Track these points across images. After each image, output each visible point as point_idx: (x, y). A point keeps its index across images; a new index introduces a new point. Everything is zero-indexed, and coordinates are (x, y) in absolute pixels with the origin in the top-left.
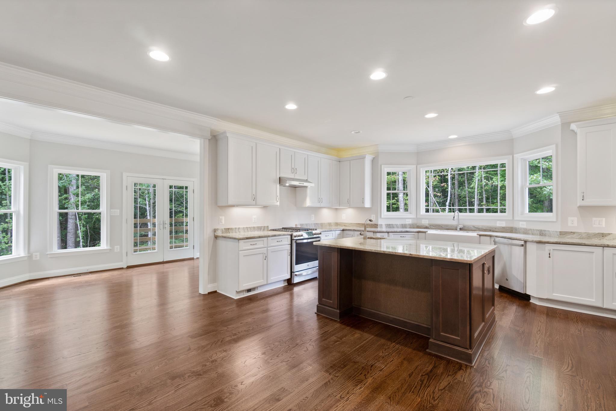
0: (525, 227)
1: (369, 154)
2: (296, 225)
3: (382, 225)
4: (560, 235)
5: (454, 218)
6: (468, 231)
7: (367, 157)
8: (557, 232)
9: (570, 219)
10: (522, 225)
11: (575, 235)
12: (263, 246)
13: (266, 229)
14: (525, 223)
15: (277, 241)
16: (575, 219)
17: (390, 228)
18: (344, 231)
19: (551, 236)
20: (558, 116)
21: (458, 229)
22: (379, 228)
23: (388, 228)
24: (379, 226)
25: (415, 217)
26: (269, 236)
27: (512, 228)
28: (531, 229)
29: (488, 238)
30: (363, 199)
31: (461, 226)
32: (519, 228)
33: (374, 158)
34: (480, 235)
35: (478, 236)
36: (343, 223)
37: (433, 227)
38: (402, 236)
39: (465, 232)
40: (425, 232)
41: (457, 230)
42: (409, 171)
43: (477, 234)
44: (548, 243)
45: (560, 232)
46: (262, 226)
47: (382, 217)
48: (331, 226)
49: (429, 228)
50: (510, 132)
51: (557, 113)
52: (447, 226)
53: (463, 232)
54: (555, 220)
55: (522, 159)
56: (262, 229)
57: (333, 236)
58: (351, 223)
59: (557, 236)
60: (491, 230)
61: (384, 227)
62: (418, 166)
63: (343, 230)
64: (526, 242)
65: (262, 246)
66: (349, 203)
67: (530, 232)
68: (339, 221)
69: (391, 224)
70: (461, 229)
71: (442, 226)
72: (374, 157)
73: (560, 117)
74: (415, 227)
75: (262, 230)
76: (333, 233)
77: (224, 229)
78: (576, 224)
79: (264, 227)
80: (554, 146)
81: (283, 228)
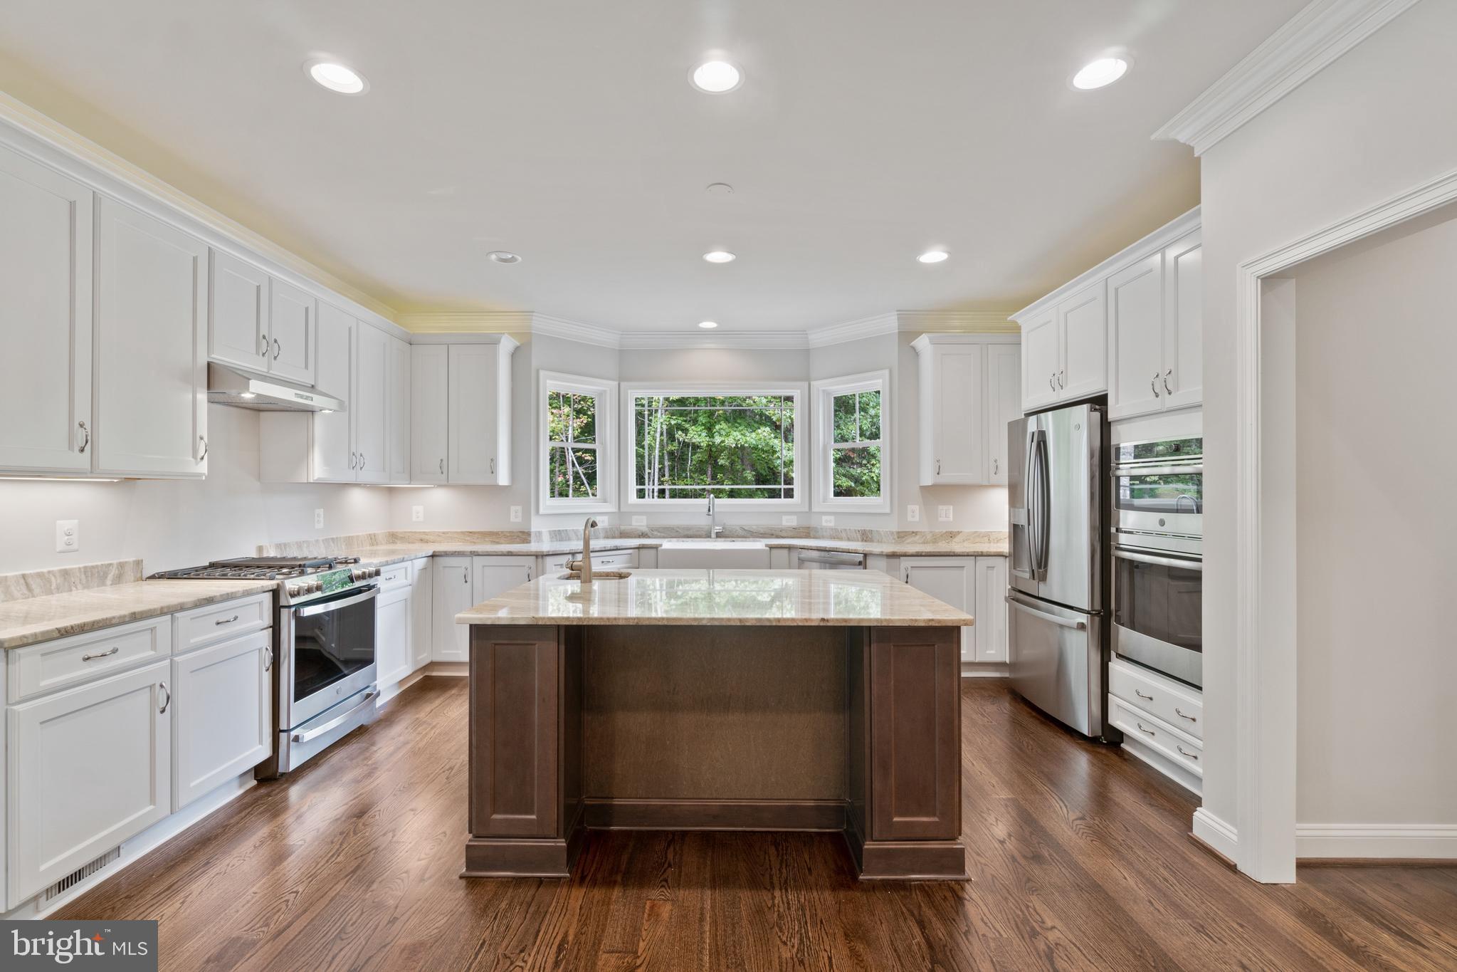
0: (832, 524)
1: (509, 334)
2: (260, 549)
3: (540, 533)
4: (898, 538)
5: (709, 510)
6: (733, 539)
7: (502, 341)
8: (892, 533)
9: (910, 507)
10: (828, 522)
13: (130, 575)
14: (832, 518)
15: (218, 623)
16: (916, 508)
17: (561, 540)
18: (435, 558)
19: (881, 542)
20: (896, 317)
21: (713, 535)
22: (535, 542)
23: (557, 541)
24: (533, 538)
25: (614, 509)
26: (182, 608)
27: (809, 528)
28: (845, 530)
29: (785, 552)
30: (492, 460)
31: (718, 529)
32: (821, 529)
33: (517, 349)
34: (771, 547)
35: (768, 548)
36: (415, 532)
37: (659, 532)
38: (605, 559)
39: (728, 541)
40: (656, 547)
41: (710, 537)
42: (601, 394)
43: (766, 546)
44: (905, 555)
45: (898, 533)
46: (111, 564)
47: (541, 511)
48: (377, 544)
49: (651, 536)
50: (807, 334)
51: (897, 311)
52: (688, 529)
53: (725, 541)
54: (888, 511)
55: (824, 391)
56: (110, 577)
57: (406, 578)
58: (444, 533)
59: (893, 541)
60: (772, 535)
61: (546, 537)
62: (623, 384)
63: (433, 556)
64: (865, 555)
66: (445, 472)
67: (844, 535)
68: (400, 529)
69: (563, 530)
70: (719, 535)
71: (678, 530)
72: (518, 344)
73: (898, 319)
74: (616, 535)
75: (109, 582)
76: (406, 569)
78: (917, 518)
79: (121, 565)
80: (886, 372)
81: (213, 565)
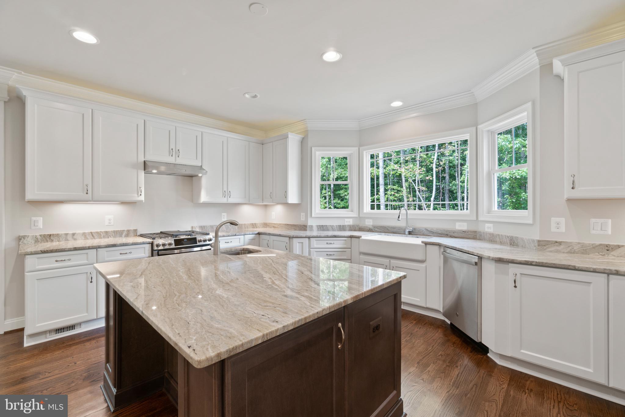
0: (491, 230)
2: (192, 227)
3: (312, 226)
4: (539, 245)
5: (399, 217)
6: (418, 236)
7: (289, 136)
8: (533, 241)
9: (554, 220)
10: (489, 228)
11: (562, 247)
12: (87, 261)
13: (132, 234)
14: (491, 225)
15: (121, 254)
16: (562, 220)
17: (324, 230)
19: (525, 248)
20: (535, 54)
21: (407, 233)
22: (309, 230)
23: (321, 230)
24: (308, 229)
25: (357, 216)
26: (99, 247)
27: (476, 232)
28: (499, 235)
29: (437, 248)
30: (286, 192)
31: (411, 229)
32: (484, 233)
33: (303, 138)
34: (426, 244)
35: (423, 244)
36: (272, 223)
37: (378, 229)
38: (329, 242)
39: (414, 237)
40: (359, 237)
41: (405, 234)
42: (351, 155)
43: (422, 242)
44: (513, 262)
45: (539, 241)
46: (124, 230)
47: (313, 215)
48: (257, 227)
49: (374, 231)
50: (473, 93)
51: (533, 48)
52: (394, 228)
53: (412, 237)
54: (531, 222)
55: (488, 131)
56: (124, 234)
57: (240, 243)
58: (280, 224)
59: (534, 248)
60: (448, 235)
61: (315, 228)
62: (361, 148)
63: (259, 234)
64: (480, 258)
65: (85, 262)
66: (272, 197)
67: (498, 239)
68: (268, 222)
69: (325, 225)
70: (410, 233)
71: (388, 228)
72: (303, 136)
73: (537, 55)
74: (357, 229)
75: (123, 236)
76: (240, 239)
77: (41, 236)
78: (563, 229)
79: (128, 231)
80: (529, 104)
81: (161, 233)
